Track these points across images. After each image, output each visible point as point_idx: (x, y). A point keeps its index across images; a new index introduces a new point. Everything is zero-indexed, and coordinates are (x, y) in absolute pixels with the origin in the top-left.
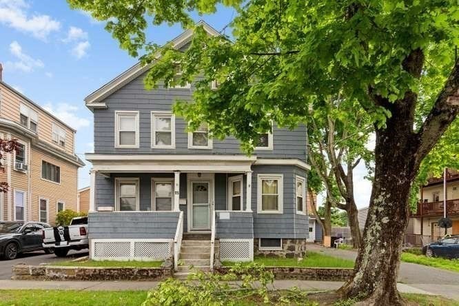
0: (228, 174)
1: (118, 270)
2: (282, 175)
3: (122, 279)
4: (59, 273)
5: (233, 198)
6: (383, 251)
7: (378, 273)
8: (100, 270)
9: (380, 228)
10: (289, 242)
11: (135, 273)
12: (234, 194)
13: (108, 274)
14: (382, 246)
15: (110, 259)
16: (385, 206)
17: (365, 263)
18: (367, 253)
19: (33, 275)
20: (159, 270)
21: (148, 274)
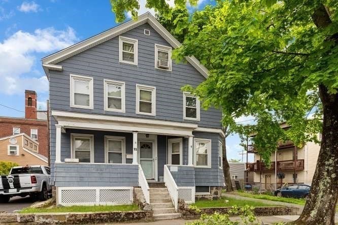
0: (168, 136)
1: (107, 214)
2: (210, 140)
3: (111, 222)
4: (49, 220)
5: (172, 155)
6: (331, 196)
7: (327, 211)
8: (90, 215)
9: (329, 181)
10: (214, 188)
11: (122, 217)
12: (173, 152)
13: (98, 218)
14: (331, 193)
15: (78, 204)
16: (334, 166)
17: (318, 204)
18: (320, 197)
19: (21, 222)
20: (143, 213)
21: (133, 216)
